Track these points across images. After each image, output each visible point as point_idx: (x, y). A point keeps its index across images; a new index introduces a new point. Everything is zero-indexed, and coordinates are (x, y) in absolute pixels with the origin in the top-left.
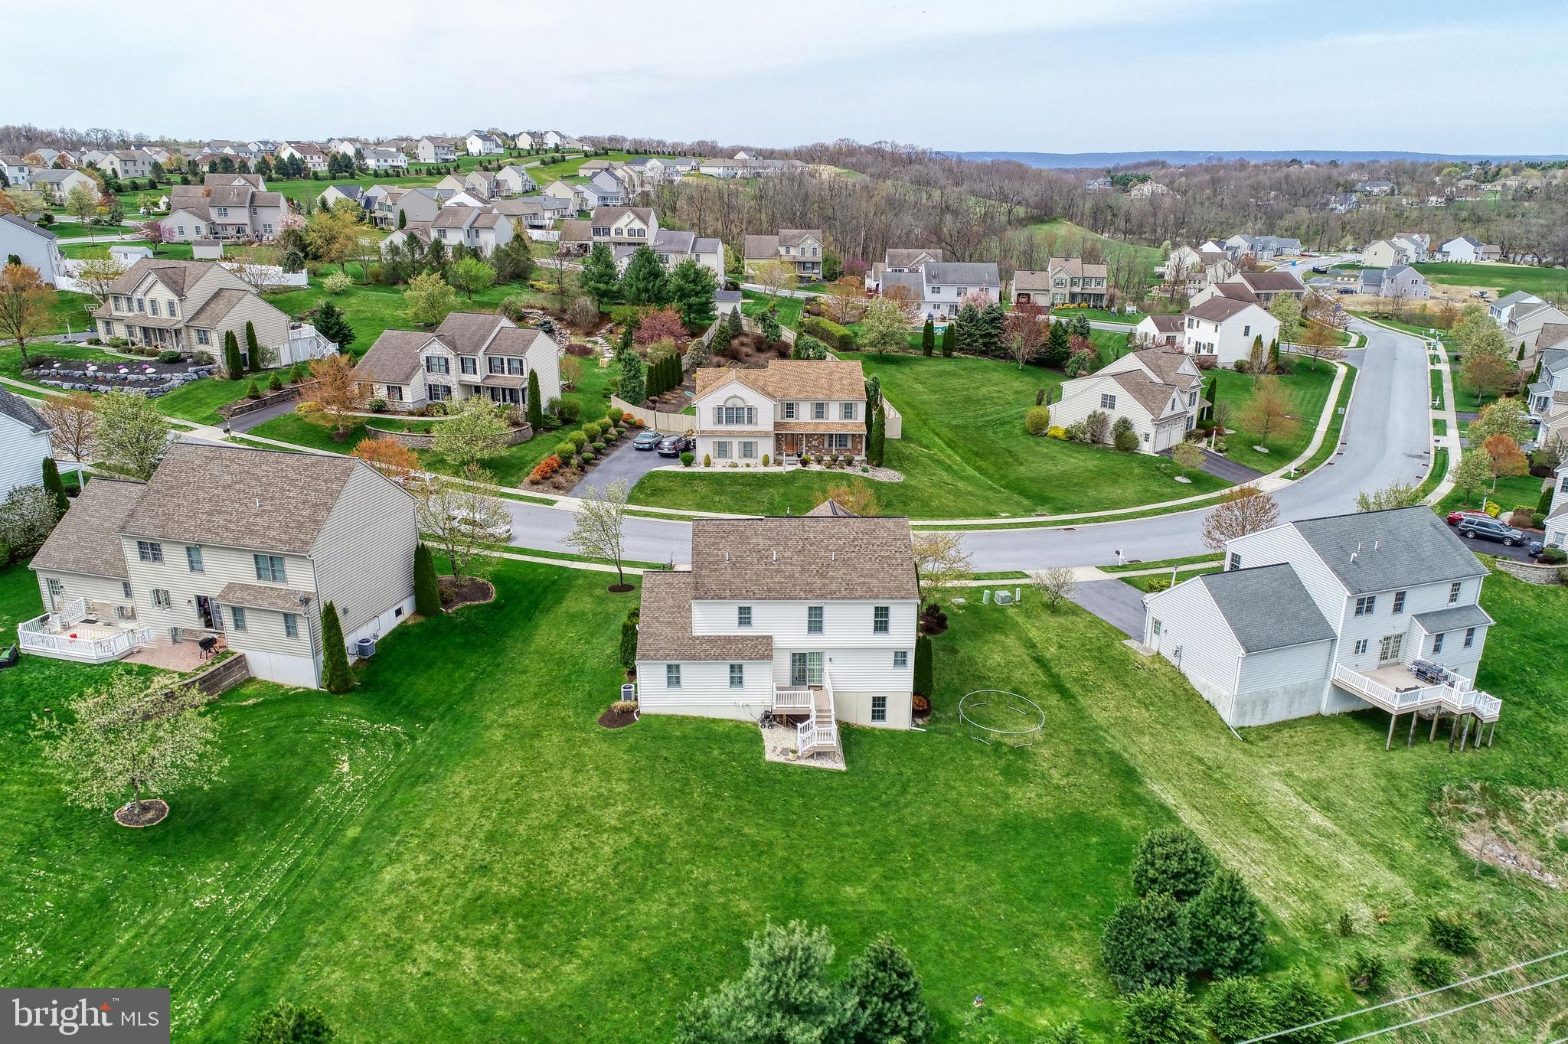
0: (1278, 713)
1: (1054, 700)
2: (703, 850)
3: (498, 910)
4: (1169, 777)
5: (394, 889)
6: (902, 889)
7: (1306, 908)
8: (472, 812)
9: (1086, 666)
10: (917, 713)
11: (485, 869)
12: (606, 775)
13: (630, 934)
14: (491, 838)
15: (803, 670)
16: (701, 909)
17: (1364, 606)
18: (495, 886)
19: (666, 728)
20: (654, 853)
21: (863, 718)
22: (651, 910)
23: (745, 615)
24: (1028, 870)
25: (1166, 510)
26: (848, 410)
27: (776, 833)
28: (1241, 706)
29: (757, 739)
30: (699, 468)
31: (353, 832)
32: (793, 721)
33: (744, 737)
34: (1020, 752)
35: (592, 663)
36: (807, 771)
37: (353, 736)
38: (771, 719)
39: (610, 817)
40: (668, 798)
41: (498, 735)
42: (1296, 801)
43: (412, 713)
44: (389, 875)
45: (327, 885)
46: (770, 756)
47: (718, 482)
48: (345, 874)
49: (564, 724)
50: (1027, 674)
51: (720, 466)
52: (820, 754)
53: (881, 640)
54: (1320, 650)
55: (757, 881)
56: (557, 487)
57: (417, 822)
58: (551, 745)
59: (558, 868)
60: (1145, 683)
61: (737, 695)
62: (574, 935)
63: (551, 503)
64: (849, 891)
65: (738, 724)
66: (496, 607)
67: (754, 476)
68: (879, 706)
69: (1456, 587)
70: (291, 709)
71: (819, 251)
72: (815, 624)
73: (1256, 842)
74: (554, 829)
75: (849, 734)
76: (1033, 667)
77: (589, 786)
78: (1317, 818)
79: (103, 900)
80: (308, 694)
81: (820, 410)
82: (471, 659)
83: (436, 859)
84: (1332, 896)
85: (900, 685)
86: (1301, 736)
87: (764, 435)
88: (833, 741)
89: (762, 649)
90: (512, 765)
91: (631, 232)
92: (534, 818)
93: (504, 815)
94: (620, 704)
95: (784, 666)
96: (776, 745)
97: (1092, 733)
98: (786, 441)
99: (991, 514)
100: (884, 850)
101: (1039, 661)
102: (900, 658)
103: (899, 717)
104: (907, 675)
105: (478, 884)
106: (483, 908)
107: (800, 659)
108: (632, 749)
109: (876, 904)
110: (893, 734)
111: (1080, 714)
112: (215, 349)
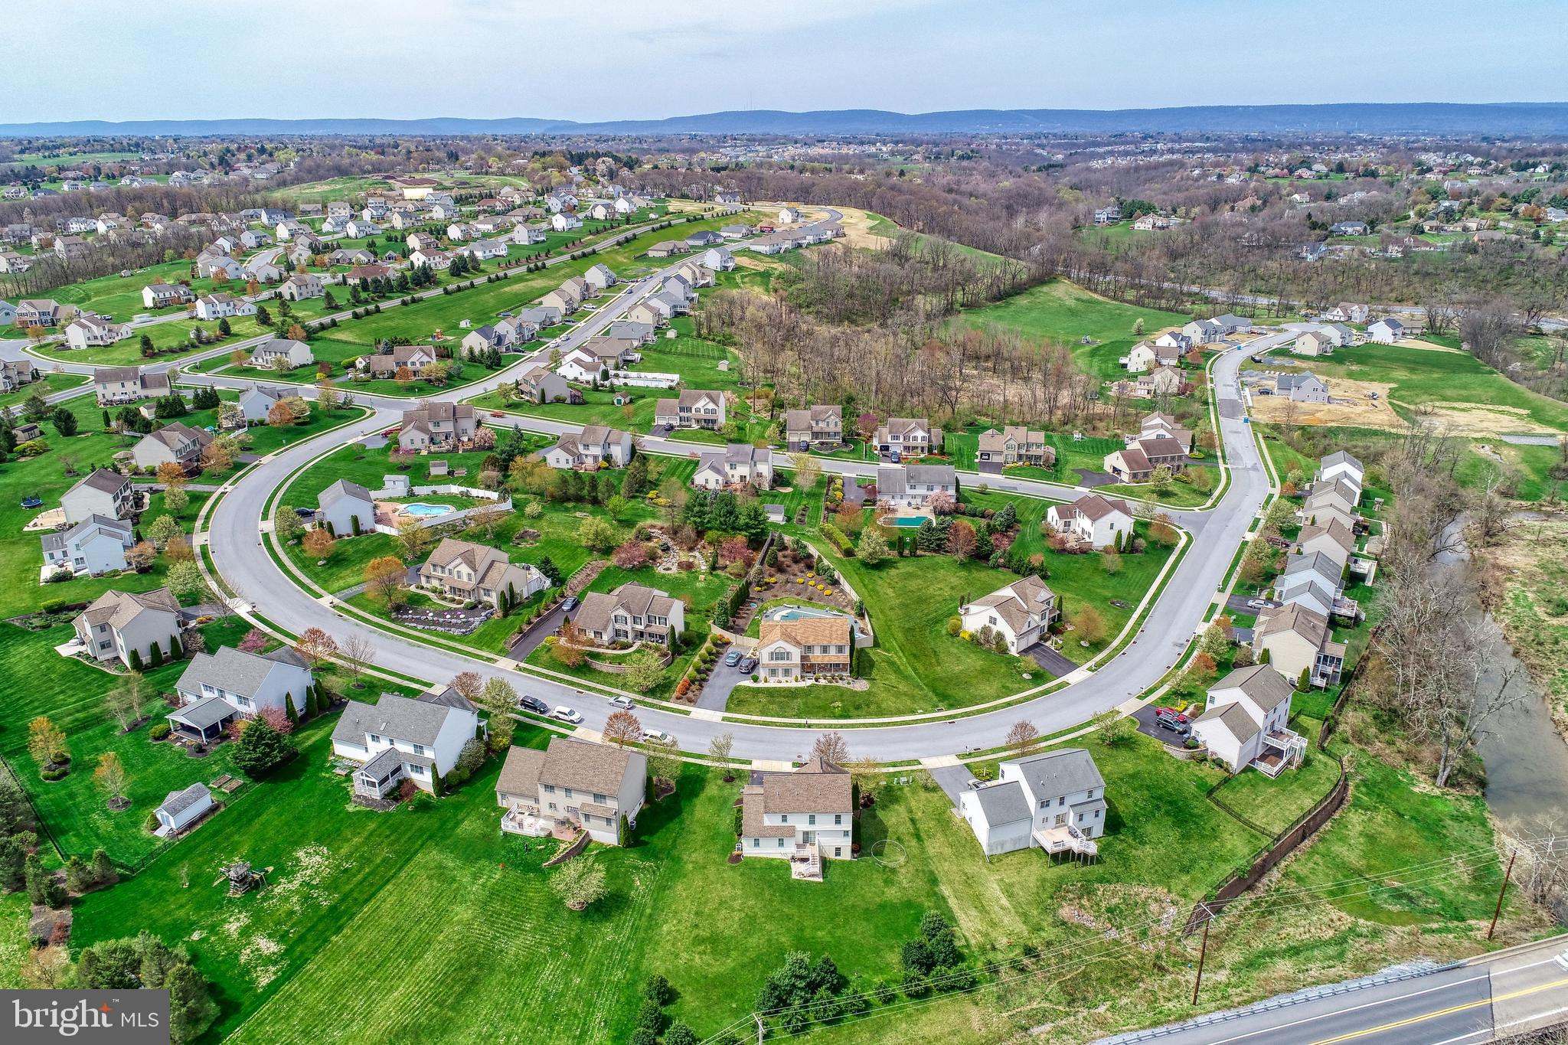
0: (1009, 848)
1: (914, 843)
2: (770, 918)
3: (703, 941)
4: (951, 882)
5: (669, 933)
6: (838, 933)
7: (982, 940)
8: (688, 903)
9: (932, 824)
10: (853, 851)
11: (696, 926)
12: (733, 887)
13: (747, 950)
14: (696, 913)
15: (807, 837)
16: (769, 940)
17: (1044, 804)
18: (701, 933)
19: (753, 864)
20: (752, 919)
21: (831, 856)
22: (753, 941)
23: (784, 819)
24: (885, 924)
25: (1009, 704)
26: (840, 649)
27: (794, 911)
28: (989, 845)
29: (789, 868)
30: (761, 685)
31: (648, 911)
32: (804, 860)
33: (784, 867)
34: (893, 871)
35: (722, 829)
36: (809, 883)
37: (637, 868)
38: (793, 859)
39: (737, 905)
40: (756, 897)
41: (690, 866)
42: (999, 893)
43: (655, 856)
44: (665, 928)
45: (646, 931)
46: (794, 876)
47: (771, 693)
48: (649, 927)
49: (715, 862)
50: (906, 828)
51: (772, 683)
52: (813, 875)
53: (838, 827)
54: (1028, 823)
55: (788, 930)
56: (690, 701)
57: (669, 906)
58: (712, 871)
59: (721, 925)
60: (954, 834)
61: (782, 850)
62: (729, 950)
63: (687, 713)
64: (820, 934)
65: (782, 861)
66: (676, 794)
67: (789, 690)
68: (838, 851)
69: (1091, 792)
70: (611, 855)
71: (840, 424)
72: (812, 821)
73: (973, 912)
74: (717, 910)
75: (825, 863)
76: (909, 824)
77: (727, 892)
78: (1004, 901)
79: (579, 938)
80: (614, 848)
81: (825, 649)
82: (671, 825)
83: (680, 921)
84: (994, 935)
85: (847, 843)
86: (1014, 860)
87: (796, 666)
88: (817, 868)
89: (791, 832)
90: (699, 883)
91: (706, 411)
92: (710, 905)
93: (700, 904)
94: (736, 853)
95: (800, 838)
96: (798, 870)
97: (925, 859)
98: (807, 668)
99: (913, 712)
100: (833, 917)
101: (913, 821)
102: (846, 833)
103: (846, 855)
104: (849, 839)
105: (695, 932)
106: (698, 941)
107: (806, 834)
108: (742, 874)
109: (828, 939)
110: (843, 862)
111: (923, 850)
112: (493, 599)
